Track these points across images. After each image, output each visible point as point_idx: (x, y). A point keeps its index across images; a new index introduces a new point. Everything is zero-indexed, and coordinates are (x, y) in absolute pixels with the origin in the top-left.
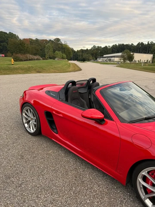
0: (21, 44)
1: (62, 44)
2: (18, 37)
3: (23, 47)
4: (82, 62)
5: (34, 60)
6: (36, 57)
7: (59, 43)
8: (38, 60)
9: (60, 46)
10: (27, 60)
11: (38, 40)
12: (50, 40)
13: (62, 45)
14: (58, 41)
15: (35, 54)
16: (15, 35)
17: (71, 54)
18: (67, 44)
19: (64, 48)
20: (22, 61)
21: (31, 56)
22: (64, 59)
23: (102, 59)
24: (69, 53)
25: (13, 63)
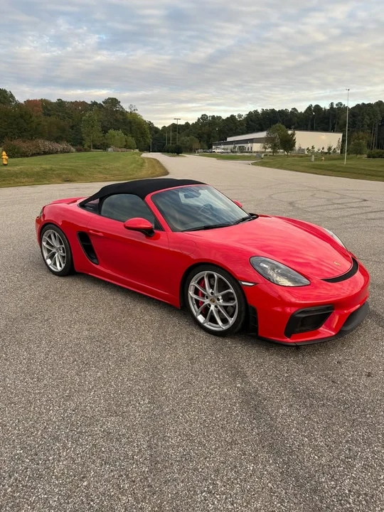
0: (22, 116)
1: (123, 113)
2: (12, 96)
3: (27, 124)
4: (174, 156)
5: (57, 152)
6: (59, 147)
7: (117, 110)
8: (65, 152)
9: (119, 116)
10: (38, 154)
11: (65, 102)
12: (95, 103)
13: (123, 115)
14: (115, 106)
15: (58, 140)
16: (5, 91)
17: (147, 137)
18: (136, 112)
19: (130, 122)
20: (27, 156)
21: (49, 145)
22: (131, 148)
23: (222, 147)
24: (143, 134)
25: (5, 163)
